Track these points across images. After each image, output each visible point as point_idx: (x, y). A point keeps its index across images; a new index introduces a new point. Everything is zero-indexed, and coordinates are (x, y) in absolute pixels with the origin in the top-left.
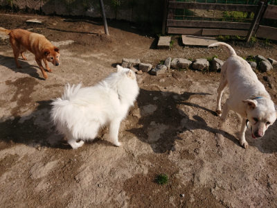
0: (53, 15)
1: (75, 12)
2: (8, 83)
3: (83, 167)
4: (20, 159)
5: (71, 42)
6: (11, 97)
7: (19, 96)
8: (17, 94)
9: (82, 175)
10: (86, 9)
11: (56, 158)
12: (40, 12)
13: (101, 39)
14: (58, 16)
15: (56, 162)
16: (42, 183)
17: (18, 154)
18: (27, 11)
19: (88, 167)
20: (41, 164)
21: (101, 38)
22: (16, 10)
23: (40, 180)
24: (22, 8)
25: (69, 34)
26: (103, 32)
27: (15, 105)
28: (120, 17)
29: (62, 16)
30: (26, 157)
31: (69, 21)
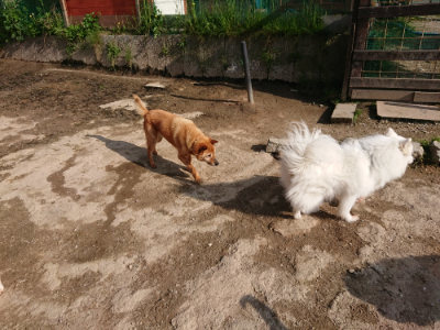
0: (181, 77)
1: (210, 73)
2: (109, 168)
3: (184, 305)
4: (102, 280)
5: (199, 113)
6: (109, 188)
7: (119, 188)
8: (117, 184)
9: (181, 318)
10: (225, 67)
11: (151, 284)
12: (164, 73)
13: (242, 110)
14: (188, 77)
15: (149, 290)
16: (124, 320)
17: (102, 271)
18: (148, 72)
19: (192, 308)
20: (129, 291)
21: (242, 107)
22: (135, 70)
23: (122, 316)
24: (142, 68)
25: (199, 103)
26: (246, 99)
27: (111, 199)
28: (274, 76)
29: (192, 78)
30: (111, 277)
31: (202, 85)
